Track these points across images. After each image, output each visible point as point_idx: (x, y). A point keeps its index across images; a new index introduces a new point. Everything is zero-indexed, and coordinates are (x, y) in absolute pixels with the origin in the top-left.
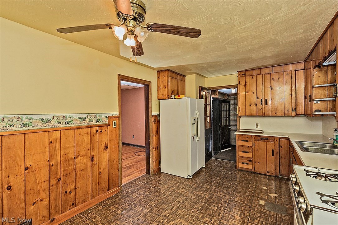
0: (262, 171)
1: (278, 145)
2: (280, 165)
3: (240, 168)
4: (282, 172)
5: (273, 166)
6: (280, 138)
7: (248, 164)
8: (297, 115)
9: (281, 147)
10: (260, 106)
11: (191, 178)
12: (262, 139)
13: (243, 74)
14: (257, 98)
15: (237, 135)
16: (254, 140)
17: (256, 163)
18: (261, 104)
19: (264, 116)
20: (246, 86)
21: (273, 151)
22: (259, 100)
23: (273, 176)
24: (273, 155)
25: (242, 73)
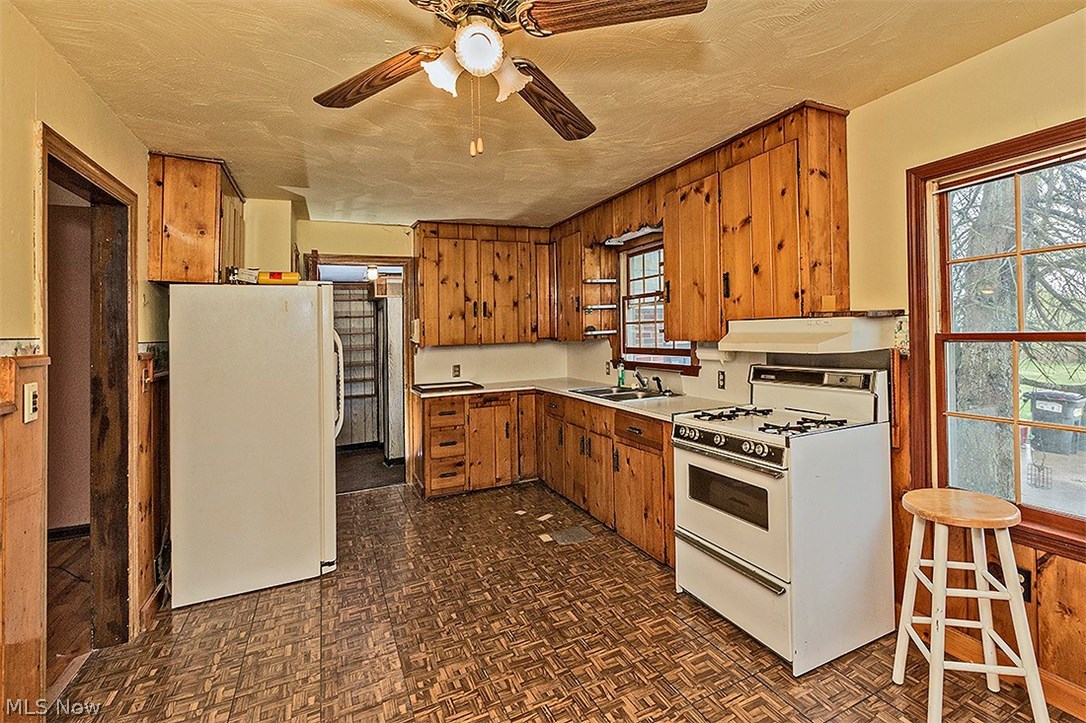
0: (487, 482)
1: (515, 409)
2: (520, 456)
3: (434, 493)
4: (524, 471)
5: (508, 462)
6: (521, 393)
7: (454, 474)
8: (540, 340)
9: (522, 413)
10: (472, 321)
11: (334, 567)
12: (485, 401)
13: (432, 232)
14: (467, 299)
15: (426, 401)
16: (467, 406)
17: (473, 467)
18: (475, 314)
19: (480, 344)
20: (441, 264)
21: (507, 424)
22: (471, 304)
23: (508, 486)
24: (507, 436)
25: (429, 228)
